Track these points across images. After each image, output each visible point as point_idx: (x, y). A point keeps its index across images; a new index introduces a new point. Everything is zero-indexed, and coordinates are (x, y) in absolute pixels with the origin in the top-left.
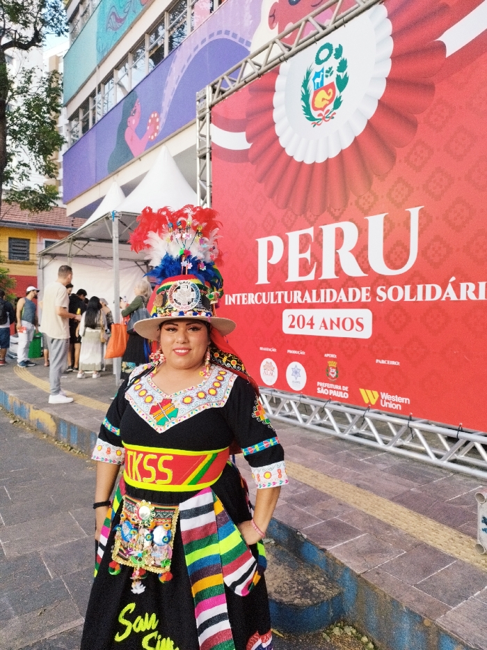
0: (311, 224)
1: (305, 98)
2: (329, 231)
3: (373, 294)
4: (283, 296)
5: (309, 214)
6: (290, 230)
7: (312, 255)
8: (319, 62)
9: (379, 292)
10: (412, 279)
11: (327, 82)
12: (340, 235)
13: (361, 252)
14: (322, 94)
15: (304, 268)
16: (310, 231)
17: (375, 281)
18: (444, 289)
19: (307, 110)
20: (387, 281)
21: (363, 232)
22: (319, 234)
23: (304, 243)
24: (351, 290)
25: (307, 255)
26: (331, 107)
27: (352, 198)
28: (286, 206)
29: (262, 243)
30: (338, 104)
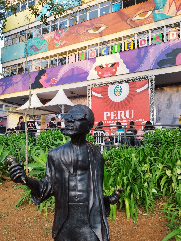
0: (116, 111)
1: (114, 92)
2: (119, 112)
3: (127, 121)
4: (110, 122)
5: (115, 109)
6: (111, 111)
7: (116, 115)
8: (117, 87)
10: (133, 119)
11: (118, 91)
12: (121, 113)
13: (125, 115)
14: (117, 92)
15: (114, 117)
16: (116, 112)
17: (127, 119)
18: (137, 120)
19: (115, 94)
20: (129, 119)
21: (125, 112)
22: (117, 113)
23: (114, 114)
24: (123, 121)
25: (115, 115)
26: (119, 94)
27: (123, 108)
28: (111, 107)
29: (105, 113)
30: (121, 94)
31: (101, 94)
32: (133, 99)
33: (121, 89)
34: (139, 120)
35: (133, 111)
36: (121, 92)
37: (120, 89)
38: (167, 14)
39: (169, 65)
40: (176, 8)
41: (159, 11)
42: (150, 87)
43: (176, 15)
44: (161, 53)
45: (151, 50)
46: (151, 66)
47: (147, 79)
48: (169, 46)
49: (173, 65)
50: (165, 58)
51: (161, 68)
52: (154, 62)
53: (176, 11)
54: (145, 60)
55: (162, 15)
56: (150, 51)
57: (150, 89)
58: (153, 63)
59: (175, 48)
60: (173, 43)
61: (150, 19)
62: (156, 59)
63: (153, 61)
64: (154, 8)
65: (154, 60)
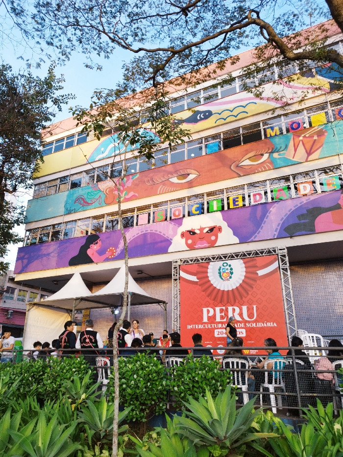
0: (224, 306)
1: (220, 273)
2: (230, 309)
3: (245, 325)
4: (214, 326)
5: (223, 303)
6: (216, 307)
7: (225, 314)
8: (223, 266)
9: (247, 324)
10: (256, 321)
11: (226, 271)
12: (234, 310)
13: (241, 315)
14: (225, 274)
15: (222, 317)
16: (224, 308)
17: (245, 322)
18: (264, 324)
19: (220, 276)
20: (249, 322)
21: (241, 309)
22: (227, 310)
23: (221, 311)
24: (238, 324)
25: (223, 314)
26: (229, 278)
27: (237, 301)
28: (214, 300)
29: (205, 310)
30: (231, 278)
31: (196, 277)
32: (254, 286)
33: (231, 269)
34: (268, 323)
35: (255, 307)
36: (232, 273)
37: (229, 268)
38: (293, 158)
39: (304, 232)
40: (306, 151)
41: (279, 155)
42: (281, 268)
43: (307, 161)
44: (289, 213)
45: (273, 209)
46: (275, 233)
47: (274, 253)
48: (300, 203)
49: (312, 233)
50: (297, 221)
51: (291, 237)
52: (279, 228)
53: (306, 155)
54: (264, 224)
55: (286, 159)
56: (271, 211)
57: (281, 270)
58: (277, 229)
59: (310, 207)
60: (307, 200)
61: (267, 165)
62: (281, 222)
63: (278, 226)
64: (272, 150)
65: (279, 224)
